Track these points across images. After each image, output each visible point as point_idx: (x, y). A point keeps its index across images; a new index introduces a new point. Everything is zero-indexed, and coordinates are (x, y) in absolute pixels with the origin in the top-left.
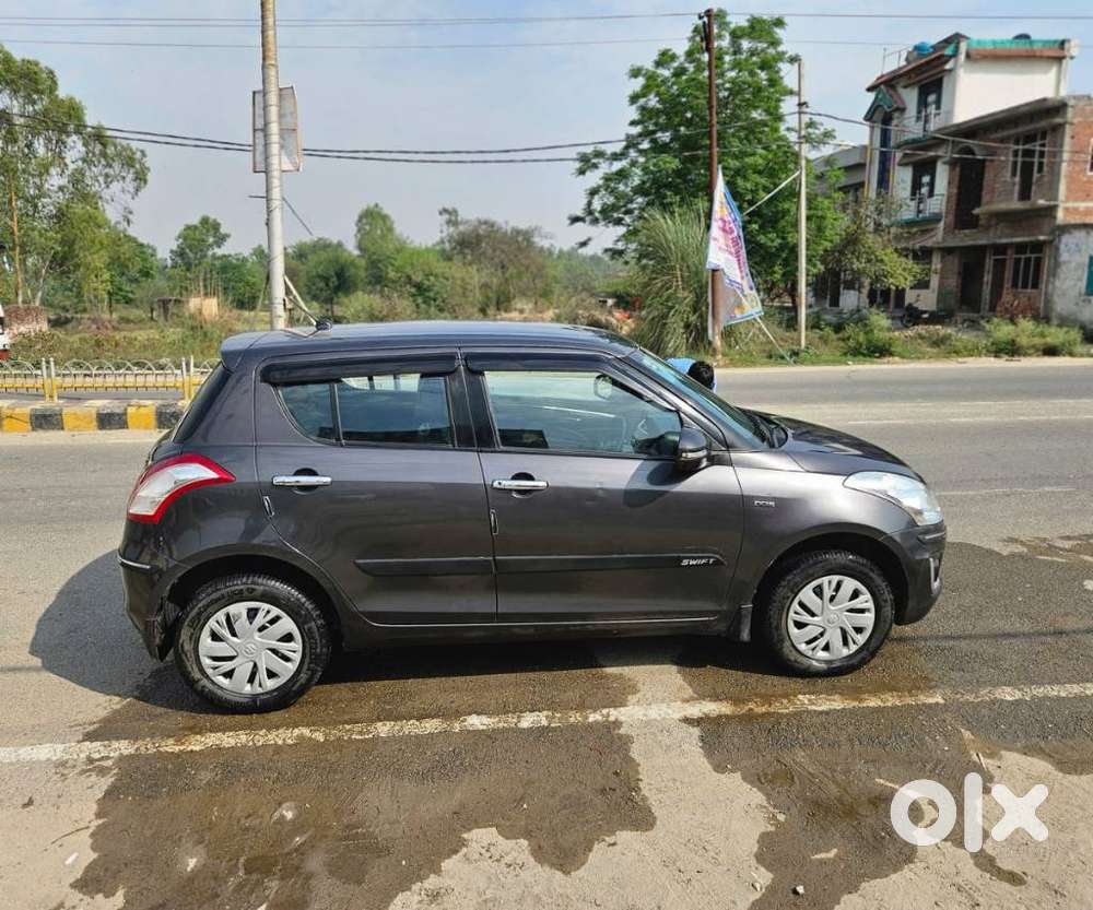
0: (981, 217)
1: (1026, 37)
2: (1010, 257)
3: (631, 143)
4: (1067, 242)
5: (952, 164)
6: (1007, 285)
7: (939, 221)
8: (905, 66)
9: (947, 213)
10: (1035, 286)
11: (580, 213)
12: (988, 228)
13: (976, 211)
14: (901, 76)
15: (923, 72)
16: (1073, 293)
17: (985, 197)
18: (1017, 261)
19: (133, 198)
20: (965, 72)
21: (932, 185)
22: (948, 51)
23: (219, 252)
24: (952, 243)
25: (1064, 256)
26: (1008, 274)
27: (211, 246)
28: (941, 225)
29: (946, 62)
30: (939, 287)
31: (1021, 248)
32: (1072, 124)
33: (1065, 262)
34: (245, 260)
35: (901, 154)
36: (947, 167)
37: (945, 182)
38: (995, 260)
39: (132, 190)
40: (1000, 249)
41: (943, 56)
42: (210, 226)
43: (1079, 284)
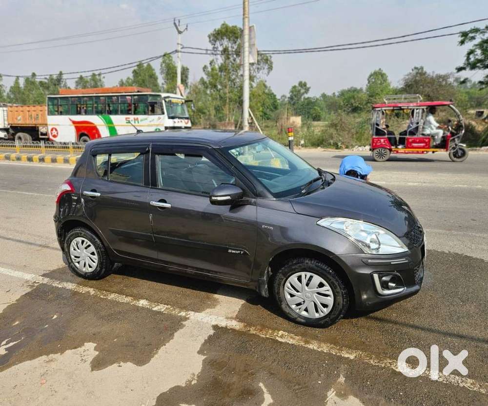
19: (267, 76)
23: (306, 96)
27: (303, 94)
34: (317, 99)
39: (267, 73)
42: (303, 85)
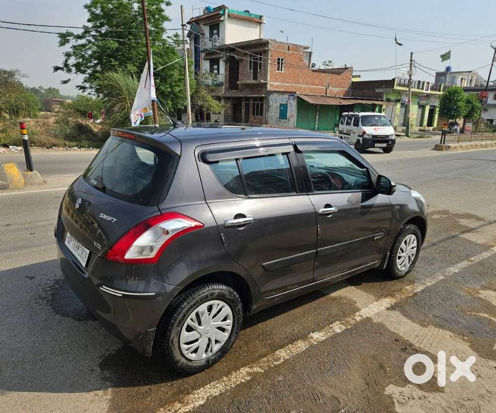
0: (239, 85)
1: (248, 12)
2: (251, 102)
3: (87, 31)
4: (272, 97)
5: (226, 62)
6: (251, 113)
7: (223, 85)
8: (202, 16)
9: (225, 82)
10: (261, 114)
11: (61, 66)
12: (242, 90)
13: (238, 83)
14: (201, 20)
15: (211, 20)
16: (275, 118)
17: (240, 77)
18: (254, 104)
20: (229, 23)
21: (218, 69)
22: (221, 12)
24: (228, 95)
25: (271, 103)
26: (251, 110)
28: (224, 87)
29: (221, 17)
30: (225, 114)
31: (255, 99)
32: (271, 51)
33: (271, 106)
35: (204, 54)
36: (224, 63)
37: (224, 69)
38: (246, 103)
40: (247, 99)
41: (219, 14)
43: (277, 114)
